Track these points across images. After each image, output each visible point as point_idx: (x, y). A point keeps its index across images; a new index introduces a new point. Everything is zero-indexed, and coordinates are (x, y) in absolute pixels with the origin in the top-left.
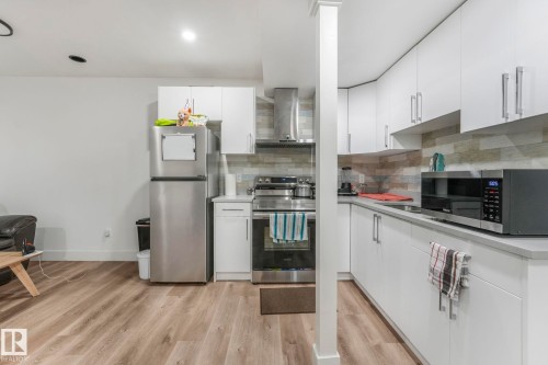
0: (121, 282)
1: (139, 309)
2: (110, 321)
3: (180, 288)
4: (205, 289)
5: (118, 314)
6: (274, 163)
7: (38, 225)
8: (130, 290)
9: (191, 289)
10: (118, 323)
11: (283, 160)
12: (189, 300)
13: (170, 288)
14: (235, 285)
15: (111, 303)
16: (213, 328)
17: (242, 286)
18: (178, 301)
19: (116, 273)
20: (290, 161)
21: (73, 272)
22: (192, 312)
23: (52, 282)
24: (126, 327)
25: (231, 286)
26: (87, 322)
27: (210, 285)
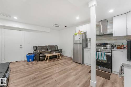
0: (70, 60)
1: (70, 64)
2: (67, 64)
3: (77, 64)
4: (81, 65)
5: (68, 64)
6: (101, 40)
7: (62, 50)
8: (71, 62)
9: (79, 64)
10: (67, 65)
11: (104, 39)
12: (78, 66)
13: (76, 63)
14: (87, 66)
15: (67, 62)
16: (78, 70)
17: (89, 67)
18: (76, 65)
19: (70, 59)
20: (106, 39)
21: (66, 57)
22: (77, 67)
23: (63, 58)
24: (68, 66)
25: (86, 66)
26: (64, 64)
27: (83, 65)
